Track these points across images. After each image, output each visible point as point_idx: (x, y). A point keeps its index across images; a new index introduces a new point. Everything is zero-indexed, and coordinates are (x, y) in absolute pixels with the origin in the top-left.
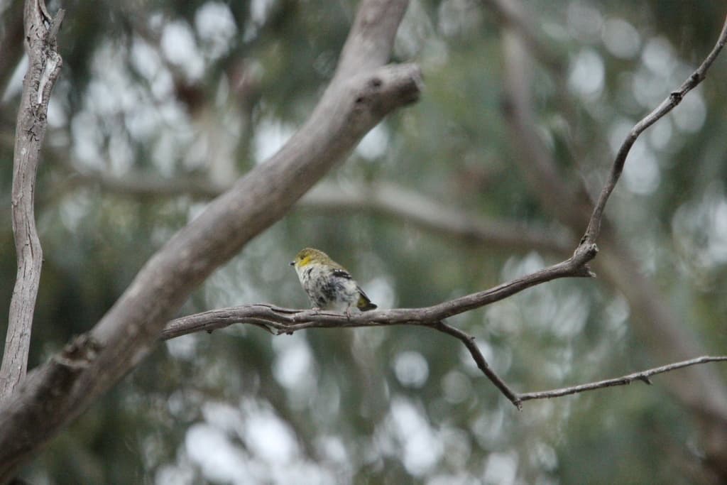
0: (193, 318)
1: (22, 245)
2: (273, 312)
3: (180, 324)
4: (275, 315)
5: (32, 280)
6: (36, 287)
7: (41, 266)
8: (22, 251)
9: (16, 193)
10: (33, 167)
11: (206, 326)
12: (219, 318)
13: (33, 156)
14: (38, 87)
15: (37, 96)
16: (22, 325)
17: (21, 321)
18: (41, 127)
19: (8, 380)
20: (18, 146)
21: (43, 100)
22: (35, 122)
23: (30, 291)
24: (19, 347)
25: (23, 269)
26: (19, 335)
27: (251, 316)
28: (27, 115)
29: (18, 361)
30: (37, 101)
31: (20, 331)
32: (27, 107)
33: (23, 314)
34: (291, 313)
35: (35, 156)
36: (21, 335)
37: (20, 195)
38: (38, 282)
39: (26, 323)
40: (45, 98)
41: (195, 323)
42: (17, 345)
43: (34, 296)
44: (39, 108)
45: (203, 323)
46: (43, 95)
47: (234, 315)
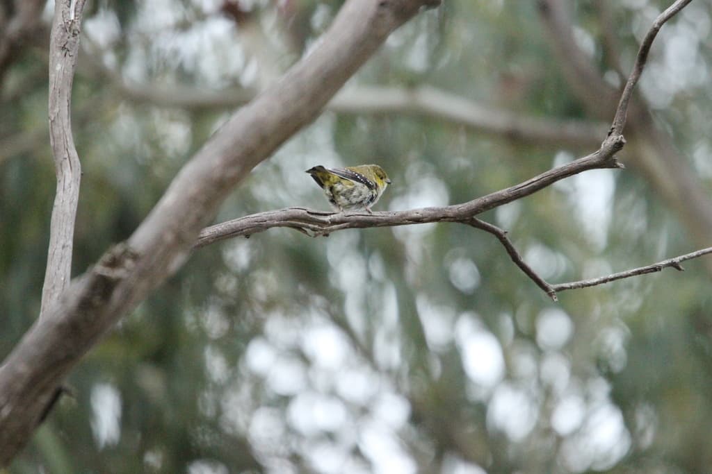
0: (230, 224)
1: (61, 159)
2: (308, 215)
3: (217, 229)
4: (311, 218)
5: (71, 192)
6: (76, 199)
7: (79, 178)
8: (61, 165)
9: (53, 108)
10: (68, 82)
11: (244, 231)
12: (256, 223)
13: (68, 71)
14: (70, 4)
15: (69, 12)
16: (63, 237)
17: (63, 233)
18: (75, 42)
19: (52, 291)
20: (53, 61)
21: (75, 16)
22: (69, 38)
23: (70, 203)
24: (62, 258)
25: (62, 182)
26: (61, 247)
27: (287, 220)
28: (60, 32)
29: (61, 271)
30: (69, 17)
31: (62, 242)
32: (60, 24)
33: (64, 226)
34: (326, 215)
35: (70, 73)
36: (63, 247)
37: (57, 110)
38: (78, 195)
39: (68, 234)
40: (77, 14)
41: (233, 229)
42: (59, 257)
43: (74, 208)
44: (71, 25)
45: (241, 229)
46: (75, 11)
47: (271, 219)
